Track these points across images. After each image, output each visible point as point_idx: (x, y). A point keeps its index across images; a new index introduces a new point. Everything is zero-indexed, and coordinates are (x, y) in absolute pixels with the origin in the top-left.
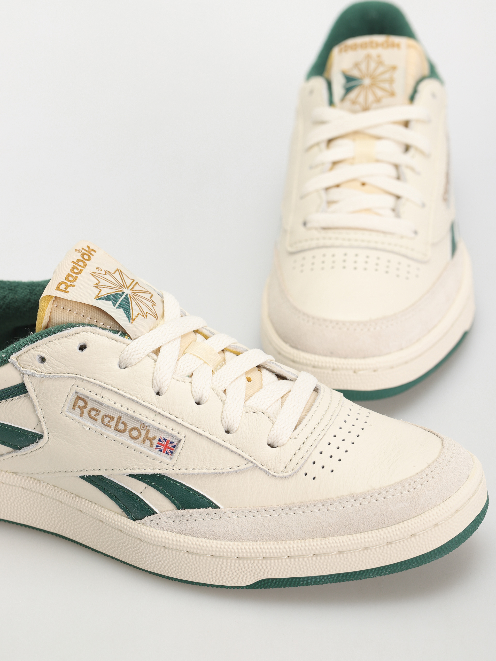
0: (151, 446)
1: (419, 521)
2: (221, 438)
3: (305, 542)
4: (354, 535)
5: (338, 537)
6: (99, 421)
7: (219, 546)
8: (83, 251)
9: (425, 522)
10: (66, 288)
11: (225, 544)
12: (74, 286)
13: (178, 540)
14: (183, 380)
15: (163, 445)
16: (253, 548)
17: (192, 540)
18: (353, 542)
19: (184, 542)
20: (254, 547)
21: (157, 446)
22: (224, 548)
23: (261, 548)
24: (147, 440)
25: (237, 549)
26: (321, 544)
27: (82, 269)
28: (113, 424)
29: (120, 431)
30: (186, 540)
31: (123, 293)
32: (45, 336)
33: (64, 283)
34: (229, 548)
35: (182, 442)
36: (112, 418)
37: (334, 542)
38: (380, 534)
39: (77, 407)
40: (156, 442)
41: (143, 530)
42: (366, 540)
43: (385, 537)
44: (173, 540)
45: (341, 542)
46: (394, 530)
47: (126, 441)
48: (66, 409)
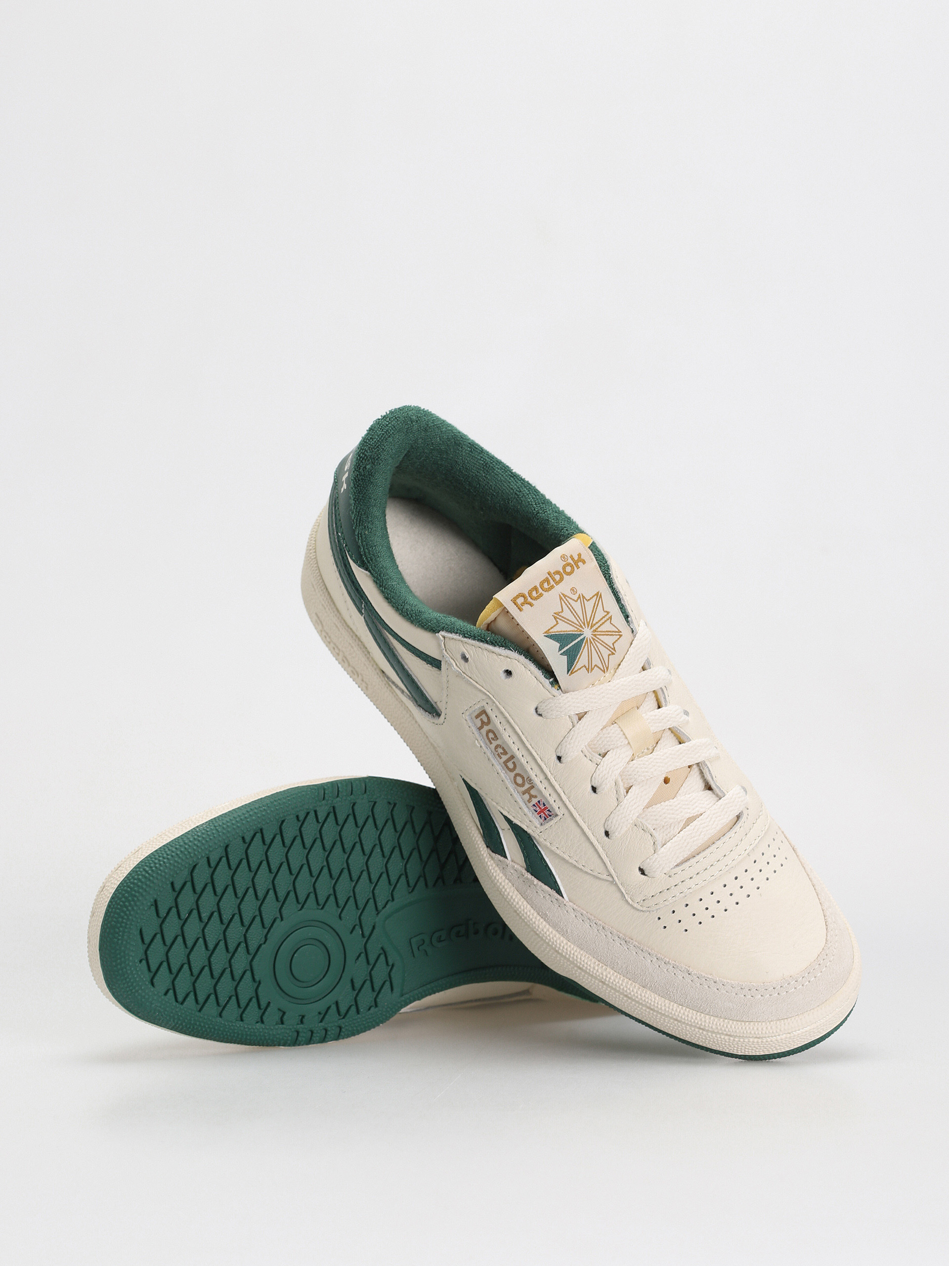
0: (529, 801)
1: (740, 1028)
2: (596, 837)
3: (623, 981)
4: (672, 1003)
5: (656, 995)
6: (493, 746)
7: (545, 930)
8: (570, 561)
9: (745, 1032)
10: (522, 604)
11: (552, 932)
12: (531, 605)
13: (514, 897)
14: (591, 759)
15: (540, 808)
16: (573, 954)
17: (525, 906)
18: (667, 1009)
19: (518, 903)
20: (576, 954)
21: (534, 805)
22: (549, 936)
23: (581, 959)
24: (527, 794)
25: (560, 945)
26: (637, 992)
27: (555, 585)
28: (505, 758)
29: (507, 767)
30: (520, 903)
31: (580, 635)
32: (478, 640)
33: (523, 596)
34: (553, 938)
35: (558, 818)
36: (505, 753)
37: (650, 998)
38: (696, 1018)
39: (479, 718)
40: (535, 801)
41: (489, 863)
42: (680, 1015)
43: (700, 1023)
44: (509, 894)
45: (657, 1002)
46: (711, 1022)
47: (507, 783)
48: (468, 713)
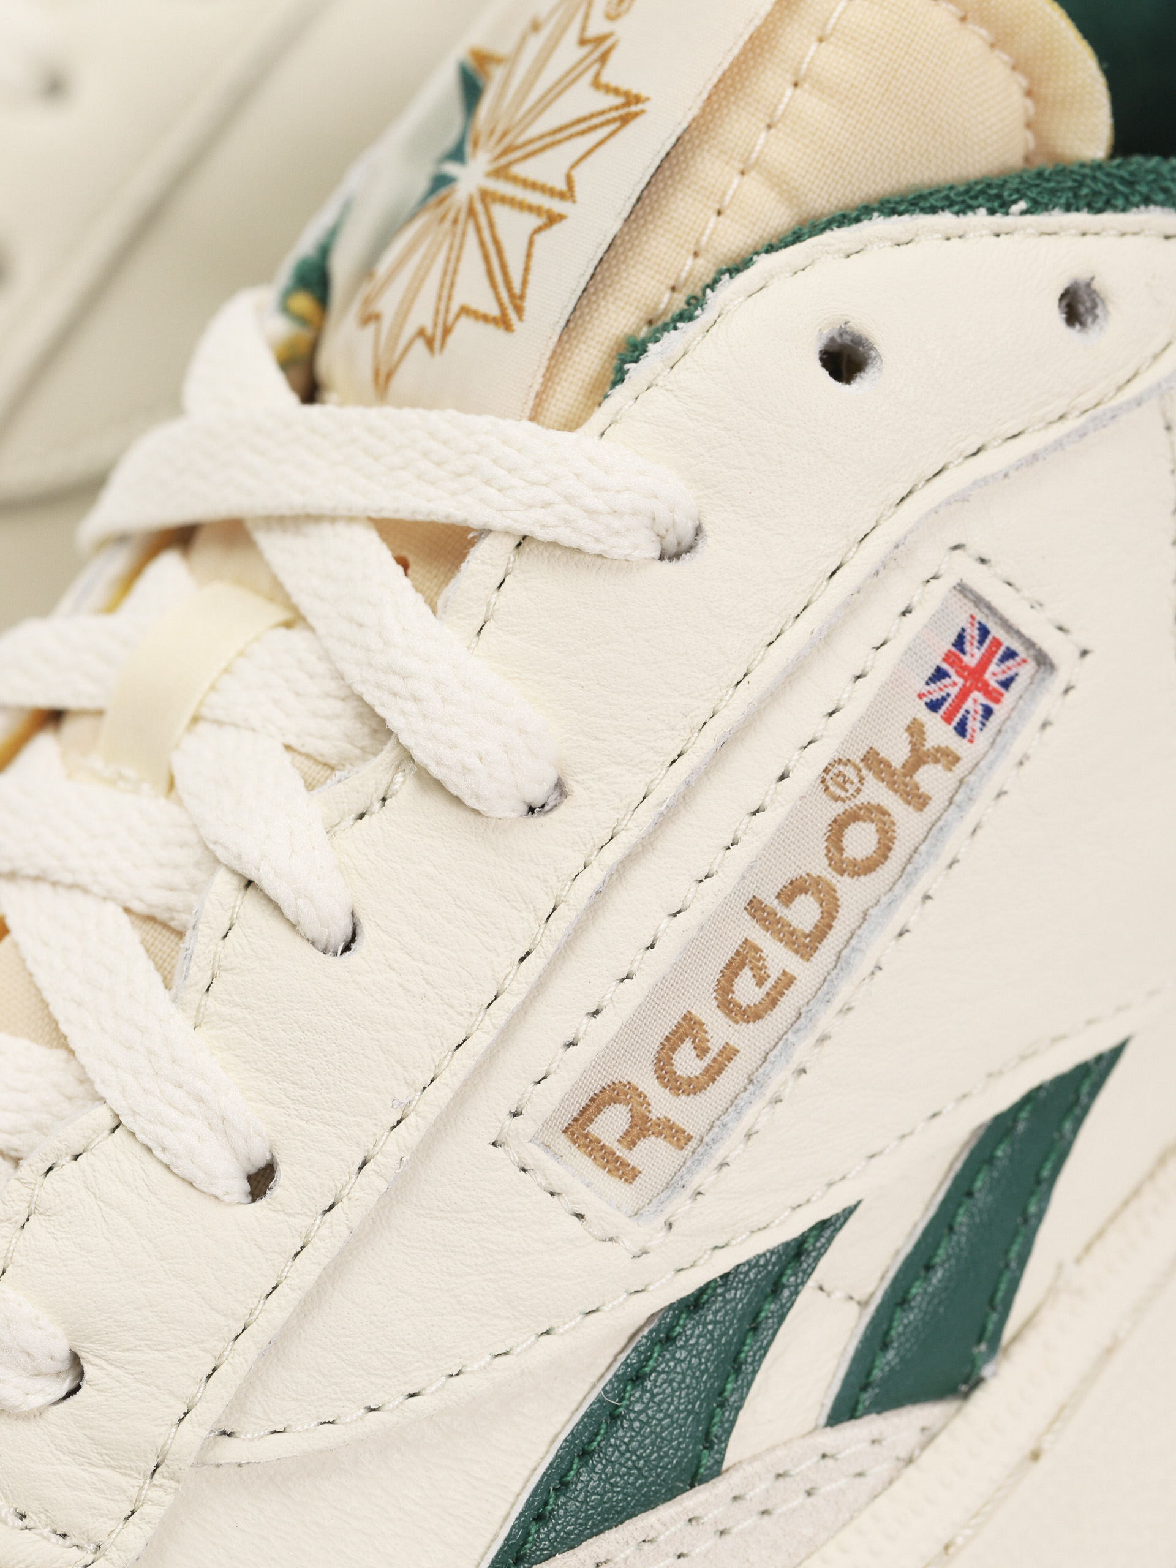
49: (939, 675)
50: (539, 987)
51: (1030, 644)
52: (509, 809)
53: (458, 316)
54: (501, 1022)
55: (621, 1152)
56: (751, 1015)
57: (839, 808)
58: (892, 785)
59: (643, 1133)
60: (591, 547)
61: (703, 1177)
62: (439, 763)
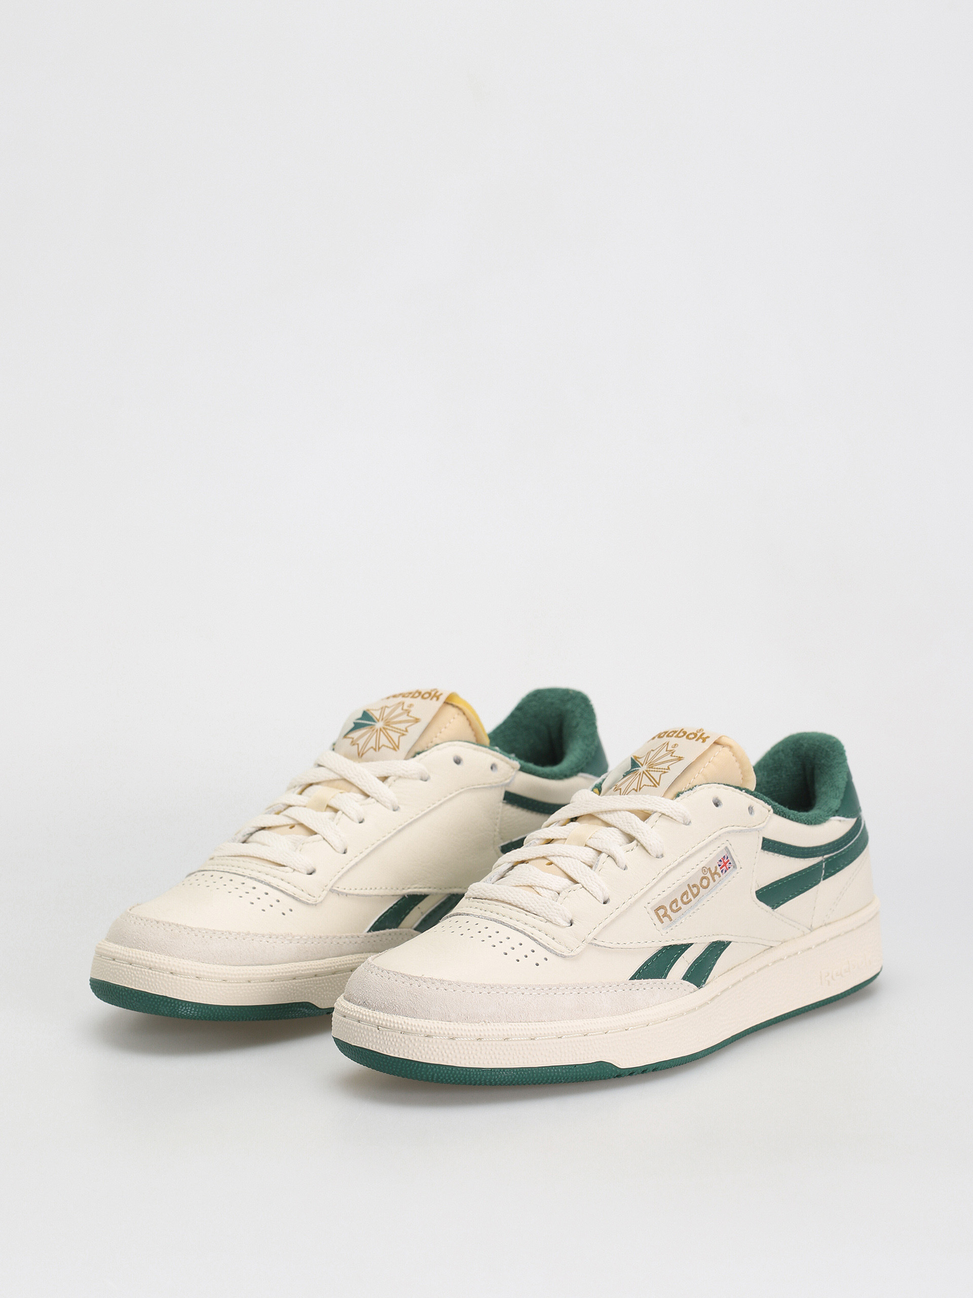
49: (720, 861)
50: (655, 885)
51: (734, 862)
52: (654, 854)
53: (643, 786)
54: (650, 887)
55: (662, 918)
56: (685, 903)
57: (703, 875)
58: (711, 875)
59: (665, 916)
60: (674, 818)
61: (673, 927)
62: (646, 843)
